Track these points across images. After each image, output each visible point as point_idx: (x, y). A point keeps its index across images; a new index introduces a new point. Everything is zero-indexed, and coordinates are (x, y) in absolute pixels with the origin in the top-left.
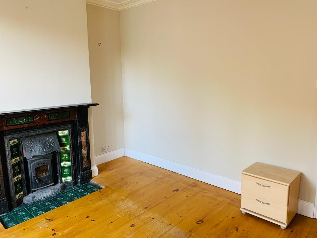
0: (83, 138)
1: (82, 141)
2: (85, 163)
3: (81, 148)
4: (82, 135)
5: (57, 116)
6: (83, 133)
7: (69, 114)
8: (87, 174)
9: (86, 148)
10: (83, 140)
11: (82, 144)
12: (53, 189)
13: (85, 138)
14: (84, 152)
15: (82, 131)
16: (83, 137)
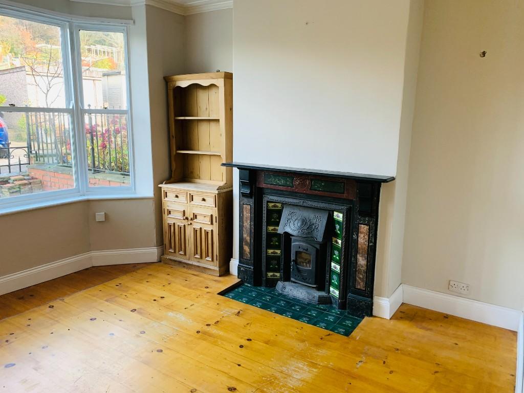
0: (361, 236)
1: (359, 240)
2: (360, 281)
3: (357, 252)
4: (360, 230)
5: (323, 186)
6: (364, 228)
7: (344, 186)
8: (359, 302)
9: (366, 255)
10: (362, 239)
11: (359, 246)
12: (308, 293)
13: (366, 237)
14: (362, 261)
15: (361, 224)
16: (361, 233)
